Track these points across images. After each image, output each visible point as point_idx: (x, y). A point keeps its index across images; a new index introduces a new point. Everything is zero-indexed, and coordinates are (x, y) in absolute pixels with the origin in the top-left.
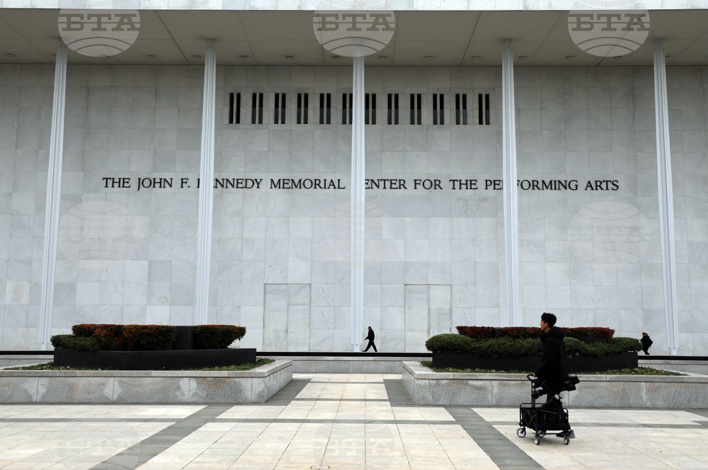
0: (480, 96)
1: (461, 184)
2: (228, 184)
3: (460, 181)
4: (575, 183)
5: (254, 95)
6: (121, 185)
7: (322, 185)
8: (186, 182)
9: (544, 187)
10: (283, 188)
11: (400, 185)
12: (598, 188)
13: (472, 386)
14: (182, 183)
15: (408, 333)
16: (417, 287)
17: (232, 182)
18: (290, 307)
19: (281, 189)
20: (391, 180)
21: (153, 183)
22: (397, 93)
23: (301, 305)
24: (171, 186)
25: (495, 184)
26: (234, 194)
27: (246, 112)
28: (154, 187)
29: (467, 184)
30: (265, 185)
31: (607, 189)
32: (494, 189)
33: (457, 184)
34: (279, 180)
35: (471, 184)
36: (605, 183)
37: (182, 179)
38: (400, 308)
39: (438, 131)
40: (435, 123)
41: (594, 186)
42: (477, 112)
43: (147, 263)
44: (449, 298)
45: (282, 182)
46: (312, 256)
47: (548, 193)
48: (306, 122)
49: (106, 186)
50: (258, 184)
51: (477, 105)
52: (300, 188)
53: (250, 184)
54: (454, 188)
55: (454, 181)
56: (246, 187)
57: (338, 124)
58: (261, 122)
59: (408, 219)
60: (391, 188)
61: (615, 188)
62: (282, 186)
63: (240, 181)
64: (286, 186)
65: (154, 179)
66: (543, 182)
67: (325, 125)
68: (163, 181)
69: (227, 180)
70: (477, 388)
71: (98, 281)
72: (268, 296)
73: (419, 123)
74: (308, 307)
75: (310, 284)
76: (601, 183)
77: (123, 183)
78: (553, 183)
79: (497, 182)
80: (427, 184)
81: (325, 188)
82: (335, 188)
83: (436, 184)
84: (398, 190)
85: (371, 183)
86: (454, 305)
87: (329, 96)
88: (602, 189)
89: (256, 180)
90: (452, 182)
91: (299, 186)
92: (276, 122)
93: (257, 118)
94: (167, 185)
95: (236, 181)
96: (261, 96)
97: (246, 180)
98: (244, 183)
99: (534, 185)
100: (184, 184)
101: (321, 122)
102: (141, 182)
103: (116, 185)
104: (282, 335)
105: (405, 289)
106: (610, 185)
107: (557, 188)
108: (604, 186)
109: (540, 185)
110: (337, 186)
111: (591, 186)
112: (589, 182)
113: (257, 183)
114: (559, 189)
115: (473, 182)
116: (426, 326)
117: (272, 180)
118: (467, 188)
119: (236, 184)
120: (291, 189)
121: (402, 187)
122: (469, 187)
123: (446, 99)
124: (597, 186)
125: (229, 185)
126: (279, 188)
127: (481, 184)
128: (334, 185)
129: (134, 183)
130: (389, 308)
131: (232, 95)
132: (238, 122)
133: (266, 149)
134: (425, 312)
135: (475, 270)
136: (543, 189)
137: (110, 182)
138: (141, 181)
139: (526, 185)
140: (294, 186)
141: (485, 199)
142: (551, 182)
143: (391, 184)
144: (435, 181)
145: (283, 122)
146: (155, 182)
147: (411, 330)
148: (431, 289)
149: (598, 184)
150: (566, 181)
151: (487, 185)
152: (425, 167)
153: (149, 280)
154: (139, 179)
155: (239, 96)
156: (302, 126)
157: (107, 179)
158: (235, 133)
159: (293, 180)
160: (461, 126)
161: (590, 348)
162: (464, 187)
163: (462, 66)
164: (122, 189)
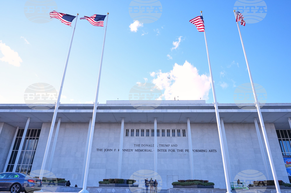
0: (183, 130)
4: (206, 150)
7: (147, 151)
13: (180, 191)
16: (170, 176)
19: (137, 152)
21: (108, 150)
22: (164, 129)
24: (112, 151)
26: (126, 153)
27: (130, 133)
30: (134, 151)
32: (187, 152)
34: (137, 150)
35: (182, 151)
38: (166, 182)
39: (174, 138)
40: (173, 136)
41: (211, 151)
42: (182, 134)
43: (105, 169)
46: (145, 168)
47: (200, 152)
48: (143, 136)
49: (97, 151)
50: (132, 150)
51: (182, 132)
53: (130, 150)
54: (178, 152)
57: (151, 136)
59: (167, 159)
61: (216, 151)
64: (139, 151)
66: (199, 150)
67: (148, 137)
68: (110, 150)
69: (125, 149)
70: (181, 191)
71: (94, 174)
73: (169, 136)
77: (101, 150)
79: (188, 150)
80: (172, 151)
83: (174, 151)
85: (159, 150)
87: (149, 130)
90: (177, 150)
91: (142, 151)
92: (137, 136)
93: (132, 135)
96: (133, 130)
99: (197, 151)
100: (115, 150)
101: (147, 136)
102: (105, 150)
103: (100, 150)
105: (167, 177)
106: (214, 151)
108: (213, 151)
110: (150, 151)
112: (209, 150)
114: (203, 152)
117: (135, 149)
119: (127, 150)
121: (166, 151)
123: (175, 131)
125: (125, 151)
127: (184, 151)
129: (104, 150)
130: (163, 182)
131: (127, 130)
132: (128, 136)
133: (134, 142)
135: (184, 172)
139: (195, 151)
141: (185, 154)
142: (201, 150)
143: (163, 150)
145: (138, 136)
148: (173, 177)
150: (204, 150)
153: (106, 174)
155: (128, 130)
157: (97, 149)
158: (127, 138)
160: (179, 137)
161: (203, 184)
162: (180, 151)
163: (179, 123)
164: (101, 151)
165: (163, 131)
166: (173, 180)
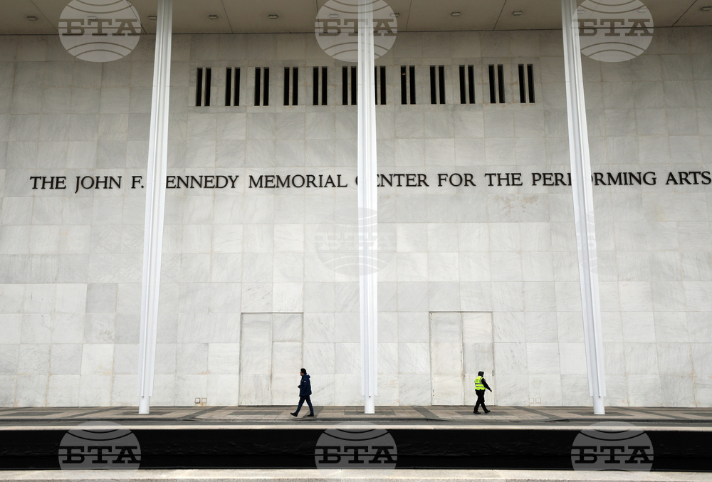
0: (521, 68)
1: (500, 179)
2: (194, 182)
3: (499, 175)
4: (652, 176)
5: (229, 71)
6: (54, 186)
8: (139, 181)
9: (611, 182)
10: (266, 187)
11: (420, 181)
12: (684, 181)
14: (134, 182)
15: (436, 379)
16: (446, 315)
17: (199, 179)
18: (275, 343)
19: (264, 189)
20: (408, 175)
21: (96, 183)
22: (412, 65)
23: (290, 341)
24: (119, 186)
25: (545, 179)
26: (200, 195)
27: (218, 91)
28: (97, 187)
29: (508, 179)
30: (243, 183)
31: (696, 183)
32: (545, 184)
33: (495, 179)
34: (261, 177)
35: (513, 179)
36: (692, 175)
37: (134, 177)
38: (424, 344)
39: (467, 112)
40: (463, 101)
41: (678, 180)
42: (517, 87)
43: (84, 287)
44: (489, 330)
45: (264, 179)
46: (304, 275)
47: (615, 188)
48: (295, 103)
49: (35, 188)
50: (233, 182)
51: (516, 79)
52: (288, 186)
53: (222, 182)
54: (491, 185)
55: (490, 175)
56: (217, 187)
57: (336, 104)
58: (237, 103)
59: (431, 226)
60: (408, 185)
61: (706, 181)
62: (264, 185)
63: (209, 179)
64: (269, 184)
65: (98, 178)
66: (610, 175)
67: (320, 106)
68: (109, 179)
69: (193, 177)
71: (19, 312)
72: (246, 330)
73: (443, 101)
74: (300, 344)
75: (302, 313)
76: (687, 175)
77: (57, 183)
78: (623, 176)
79: (547, 176)
80: (456, 180)
81: (321, 186)
82: (334, 186)
83: (467, 180)
84: (417, 187)
85: (384, 179)
86: (497, 340)
87: (325, 70)
88: (689, 183)
89: (230, 177)
90: (488, 177)
91: (286, 185)
92: (257, 103)
93: (233, 98)
94: (113, 185)
95: (204, 179)
96: (238, 71)
97: (218, 177)
98: (215, 181)
100: (136, 184)
101: (316, 103)
102: (80, 182)
103: (48, 186)
104: (265, 382)
105: (430, 319)
106: (699, 178)
107: (628, 182)
108: (691, 178)
109: (605, 179)
110: (336, 184)
111: (674, 179)
112: (671, 174)
113: (231, 180)
114: (631, 184)
115: (516, 176)
116: (459, 369)
117: (251, 177)
118: (508, 184)
119: (206, 182)
120: (276, 189)
121: (422, 183)
122: (511, 183)
123: (476, 72)
124: (681, 179)
125: (195, 184)
126: (261, 187)
127: (526, 179)
128: (332, 182)
129: (70, 182)
130: (408, 344)
131: (200, 71)
132: (207, 103)
133: (243, 138)
134: (458, 349)
135: (523, 292)
136: (609, 184)
137: (40, 182)
138: (80, 180)
140: (280, 185)
141: (533, 199)
142: (619, 174)
143: (408, 180)
144: (466, 175)
145: (266, 103)
146: (98, 182)
147: (439, 374)
148: (464, 317)
149: (684, 176)
150: (639, 173)
151: (534, 180)
152: (452, 158)
153: (87, 310)
154: (78, 178)
155: (209, 71)
156: (290, 108)
157: (36, 178)
158: (203, 118)
159: (278, 177)
160: (498, 105)
162: (504, 183)
163: (496, 31)
164: (55, 191)
165: (408, 76)
166: (462, 333)
